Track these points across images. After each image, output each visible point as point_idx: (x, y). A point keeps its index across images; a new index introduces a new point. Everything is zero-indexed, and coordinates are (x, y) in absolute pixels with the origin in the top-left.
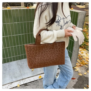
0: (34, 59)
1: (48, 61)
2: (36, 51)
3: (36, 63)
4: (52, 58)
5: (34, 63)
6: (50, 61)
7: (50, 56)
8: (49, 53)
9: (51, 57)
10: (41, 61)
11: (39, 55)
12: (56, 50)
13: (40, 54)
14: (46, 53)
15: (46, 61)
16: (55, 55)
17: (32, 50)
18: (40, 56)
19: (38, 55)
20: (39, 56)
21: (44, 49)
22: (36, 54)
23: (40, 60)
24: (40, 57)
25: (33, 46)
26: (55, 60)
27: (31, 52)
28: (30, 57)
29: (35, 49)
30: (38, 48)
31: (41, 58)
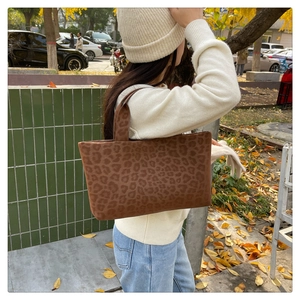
0: (110, 188)
1: (156, 195)
2: (117, 160)
3: (118, 200)
4: (168, 184)
5: (110, 200)
6: (164, 195)
7: (163, 179)
8: (158, 169)
9: (166, 182)
10: (132, 195)
11: (126, 175)
12: (183, 159)
13: (129, 171)
14: (149, 167)
15: (150, 193)
16: (180, 174)
17: (102, 159)
18: (130, 177)
19: (123, 173)
20: (127, 177)
21: (142, 153)
22: (117, 170)
23: (129, 190)
24: (130, 181)
25: (105, 146)
26: (177, 189)
27: (100, 165)
28: (97, 179)
29: (113, 154)
30: (124, 150)
31: (134, 184)
